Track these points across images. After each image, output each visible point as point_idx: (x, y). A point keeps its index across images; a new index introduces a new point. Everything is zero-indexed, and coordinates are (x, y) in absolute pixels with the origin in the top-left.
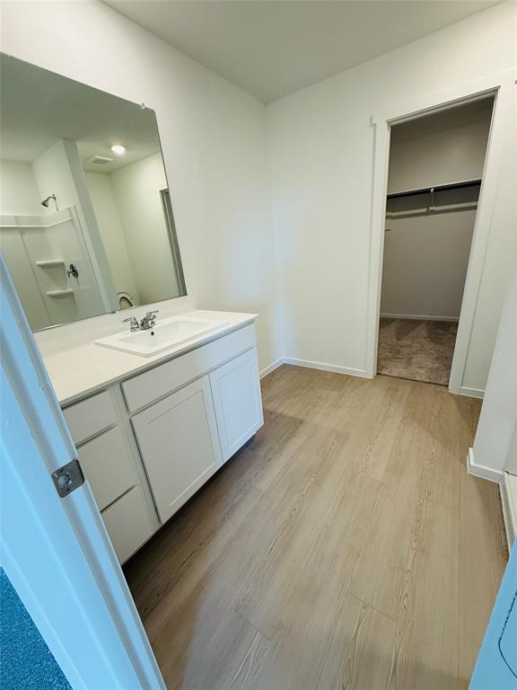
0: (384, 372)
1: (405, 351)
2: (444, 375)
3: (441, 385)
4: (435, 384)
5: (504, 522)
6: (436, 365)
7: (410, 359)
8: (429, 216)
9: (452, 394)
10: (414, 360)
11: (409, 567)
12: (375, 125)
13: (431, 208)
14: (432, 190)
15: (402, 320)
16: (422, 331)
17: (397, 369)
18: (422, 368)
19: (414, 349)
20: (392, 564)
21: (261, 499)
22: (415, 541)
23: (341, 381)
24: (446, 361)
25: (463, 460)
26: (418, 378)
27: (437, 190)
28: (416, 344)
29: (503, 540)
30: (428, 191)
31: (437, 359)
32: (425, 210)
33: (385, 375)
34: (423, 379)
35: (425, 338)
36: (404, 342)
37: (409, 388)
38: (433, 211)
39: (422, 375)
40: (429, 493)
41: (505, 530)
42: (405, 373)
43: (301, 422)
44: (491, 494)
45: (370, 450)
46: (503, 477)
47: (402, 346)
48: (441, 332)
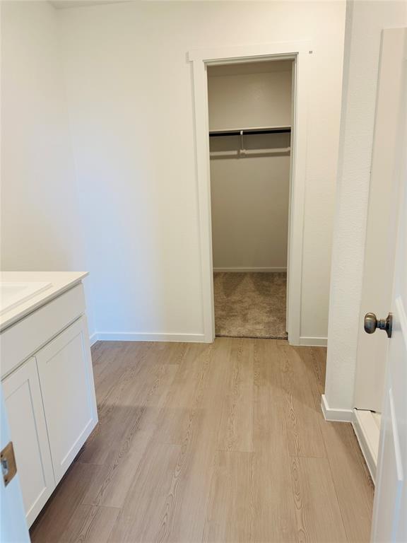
0: (223, 333)
1: (237, 306)
2: (281, 328)
3: (280, 338)
4: (276, 338)
5: (363, 456)
6: (271, 319)
7: (245, 315)
8: (241, 160)
9: (293, 346)
10: (249, 316)
11: (300, 527)
12: (192, 61)
13: (241, 151)
14: (242, 133)
15: (226, 273)
16: (248, 284)
17: (236, 328)
18: (259, 323)
19: (246, 305)
20: (284, 531)
21: (118, 518)
22: (298, 500)
23: (177, 351)
24: (280, 313)
25: (318, 408)
26: (258, 335)
27: (246, 133)
28: (247, 299)
29: (367, 473)
30: (237, 133)
31: (270, 312)
32: (235, 153)
33: (224, 336)
34: (264, 334)
35: (254, 291)
36: (235, 298)
37: (252, 346)
38: (243, 154)
39: (260, 330)
40: (299, 450)
41: (365, 463)
42: (244, 332)
43: (143, 410)
44: (348, 433)
45: (232, 422)
46: (353, 414)
47: (234, 303)
48: (267, 284)
